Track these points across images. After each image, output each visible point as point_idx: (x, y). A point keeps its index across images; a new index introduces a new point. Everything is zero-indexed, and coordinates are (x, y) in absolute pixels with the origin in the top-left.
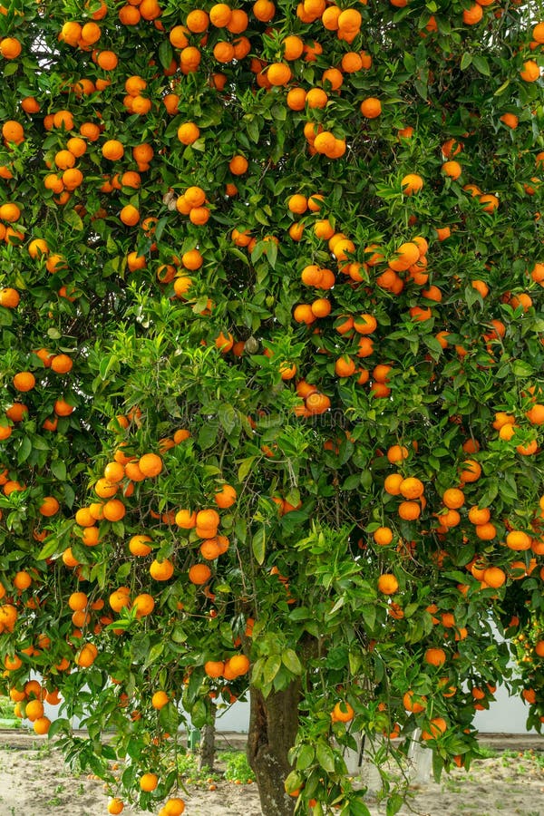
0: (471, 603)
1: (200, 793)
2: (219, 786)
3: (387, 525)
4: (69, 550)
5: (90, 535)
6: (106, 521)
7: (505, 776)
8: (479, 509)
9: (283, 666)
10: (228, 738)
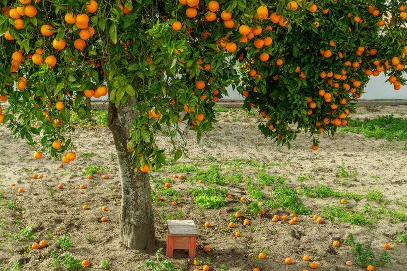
0: (219, 60)
1: (85, 131)
2: (94, 127)
3: (179, 20)
4: (8, 32)
5: (19, 24)
6: (27, 17)
7: (230, 120)
8: (226, 12)
9: (126, 93)
10: (98, 103)
